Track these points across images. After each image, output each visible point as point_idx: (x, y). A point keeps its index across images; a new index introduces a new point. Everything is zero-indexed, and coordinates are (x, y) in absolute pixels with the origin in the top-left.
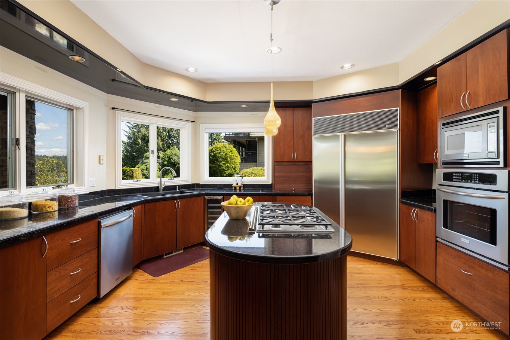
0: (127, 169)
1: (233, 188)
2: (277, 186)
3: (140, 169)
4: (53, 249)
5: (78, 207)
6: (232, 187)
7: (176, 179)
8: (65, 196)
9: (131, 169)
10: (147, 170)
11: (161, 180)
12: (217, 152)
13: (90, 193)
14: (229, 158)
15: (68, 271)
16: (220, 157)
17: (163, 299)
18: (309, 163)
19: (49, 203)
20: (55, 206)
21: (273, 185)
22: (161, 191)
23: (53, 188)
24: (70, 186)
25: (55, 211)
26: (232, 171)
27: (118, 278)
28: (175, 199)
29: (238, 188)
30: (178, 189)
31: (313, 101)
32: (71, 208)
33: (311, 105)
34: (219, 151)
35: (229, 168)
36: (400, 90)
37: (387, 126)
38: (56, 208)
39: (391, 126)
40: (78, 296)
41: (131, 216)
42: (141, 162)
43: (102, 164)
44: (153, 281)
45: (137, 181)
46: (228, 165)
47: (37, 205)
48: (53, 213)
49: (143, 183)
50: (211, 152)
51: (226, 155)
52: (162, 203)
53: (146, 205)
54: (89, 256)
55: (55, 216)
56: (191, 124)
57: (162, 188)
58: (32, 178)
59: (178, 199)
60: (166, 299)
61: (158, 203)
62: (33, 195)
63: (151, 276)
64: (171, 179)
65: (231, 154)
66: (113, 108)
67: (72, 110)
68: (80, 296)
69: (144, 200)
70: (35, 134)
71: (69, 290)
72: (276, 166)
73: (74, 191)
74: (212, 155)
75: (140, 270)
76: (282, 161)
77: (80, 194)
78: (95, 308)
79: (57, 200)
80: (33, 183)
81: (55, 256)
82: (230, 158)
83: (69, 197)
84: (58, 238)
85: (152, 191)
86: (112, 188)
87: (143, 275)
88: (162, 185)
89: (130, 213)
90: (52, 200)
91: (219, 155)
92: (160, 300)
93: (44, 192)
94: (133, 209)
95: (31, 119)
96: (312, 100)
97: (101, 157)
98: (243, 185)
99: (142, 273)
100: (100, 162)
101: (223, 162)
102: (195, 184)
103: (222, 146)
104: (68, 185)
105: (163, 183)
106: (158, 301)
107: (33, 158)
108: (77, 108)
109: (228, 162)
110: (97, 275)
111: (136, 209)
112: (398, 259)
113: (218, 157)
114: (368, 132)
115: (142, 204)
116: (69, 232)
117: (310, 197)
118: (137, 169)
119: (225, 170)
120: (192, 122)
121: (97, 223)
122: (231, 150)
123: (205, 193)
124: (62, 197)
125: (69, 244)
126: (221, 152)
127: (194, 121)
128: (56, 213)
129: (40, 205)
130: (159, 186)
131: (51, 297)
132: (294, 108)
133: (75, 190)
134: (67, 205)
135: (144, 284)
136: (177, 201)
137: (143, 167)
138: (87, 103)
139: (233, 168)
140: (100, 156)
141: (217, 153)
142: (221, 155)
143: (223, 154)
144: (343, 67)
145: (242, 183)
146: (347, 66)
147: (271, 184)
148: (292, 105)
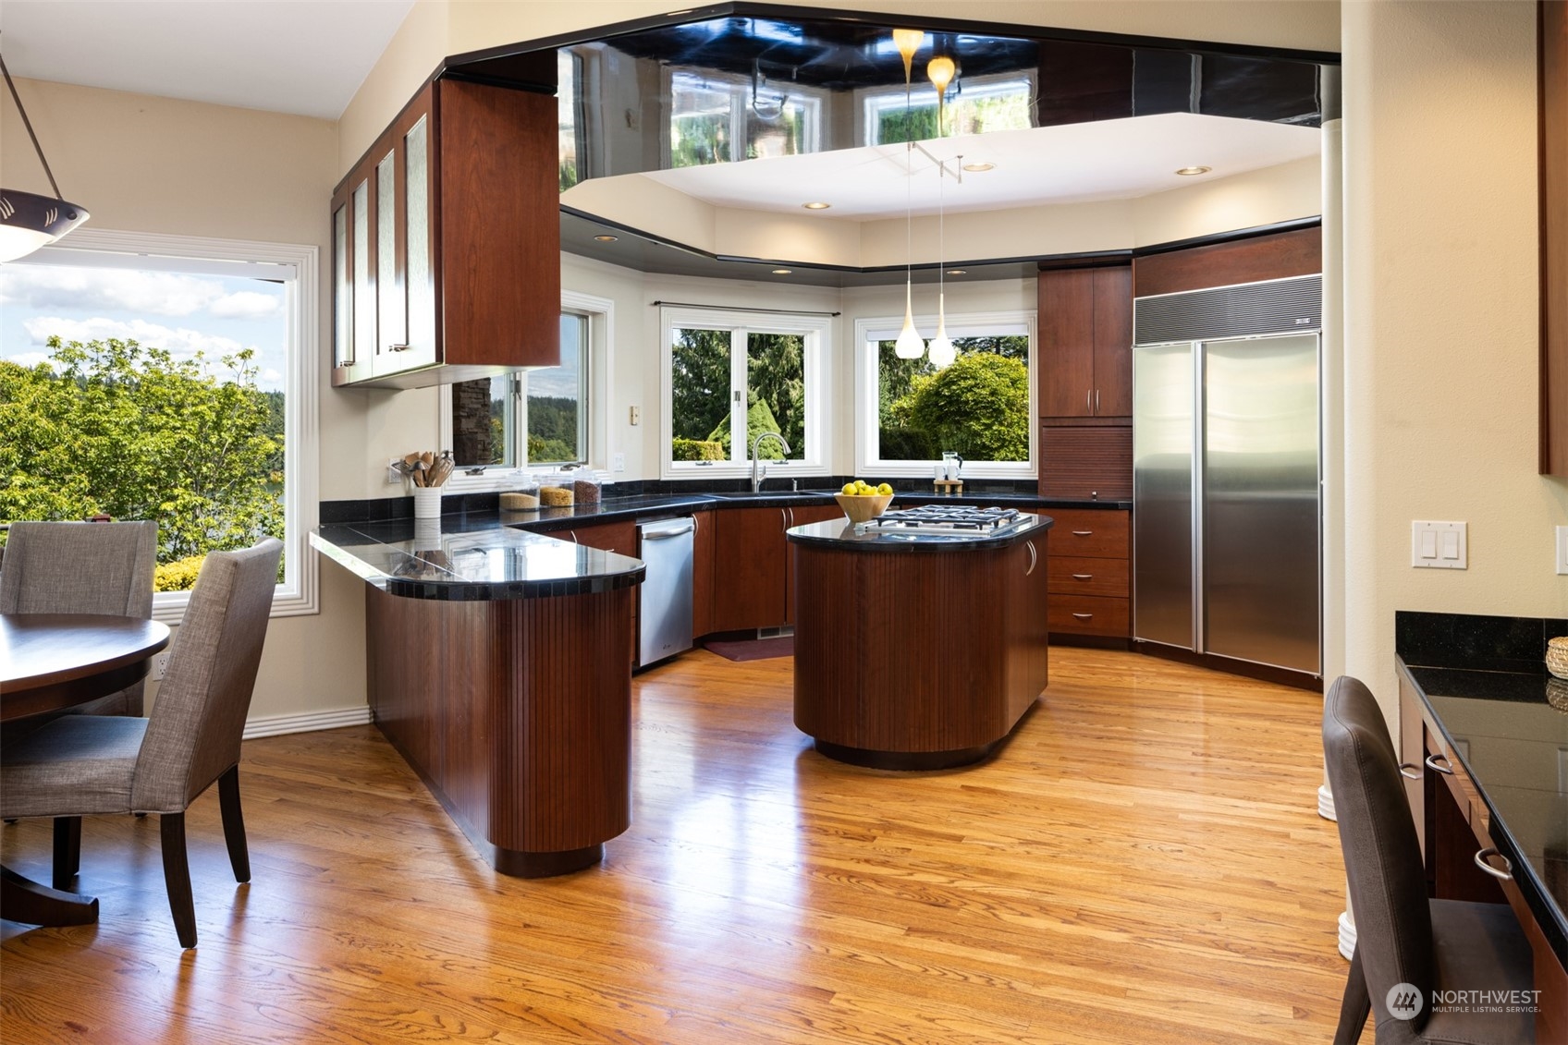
0: (681, 444)
1: (936, 488)
2: (1048, 485)
3: (719, 444)
5: (600, 506)
6: (933, 486)
7: (792, 463)
8: (581, 484)
9: (695, 442)
11: (754, 464)
12: (963, 384)
13: (616, 483)
14: (1003, 406)
16: (974, 400)
18: (1126, 421)
19: (562, 492)
20: (570, 497)
21: (1040, 483)
22: (756, 490)
23: (561, 469)
24: (585, 468)
25: (570, 503)
27: (666, 645)
28: (782, 507)
29: (947, 488)
30: (799, 488)
32: (590, 504)
33: (1132, 261)
34: (971, 382)
37: (1298, 321)
38: (572, 499)
39: (1308, 320)
41: (689, 530)
43: (636, 425)
44: (731, 664)
45: (704, 464)
47: (546, 493)
48: (568, 505)
49: (716, 469)
50: (944, 385)
51: (993, 393)
52: (753, 511)
53: (721, 512)
56: (830, 320)
57: (758, 481)
59: (790, 506)
61: (744, 512)
63: (728, 659)
64: (781, 463)
65: (1012, 392)
66: (656, 303)
67: (587, 317)
69: (714, 503)
72: (1044, 429)
73: (592, 477)
74: (945, 395)
76: (1062, 415)
77: (604, 483)
79: (573, 488)
82: (1010, 404)
83: (590, 486)
85: (737, 490)
86: (655, 477)
87: (713, 657)
88: (759, 476)
89: (687, 523)
90: (568, 487)
91: (969, 396)
94: (693, 517)
96: (1131, 250)
97: (634, 409)
98: (962, 481)
99: (710, 655)
100: (632, 420)
101: (984, 421)
102: (841, 476)
103: (980, 363)
104: (583, 466)
105: (759, 472)
108: (595, 314)
111: (699, 517)
113: (967, 402)
114: (1258, 336)
115: (710, 509)
117: (1127, 512)
118: (712, 443)
119: (992, 450)
120: (834, 315)
121: (633, 528)
122: (1014, 375)
124: (577, 484)
126: (976, 385)
127: (839, 314)
128: (573, 510)
129: (553, 493)
130: (752, 477)
132: (1096, 269)
134: (585, 495)
136: (789, 511)
138: (612, 301)
139: (1021, 442)
140: (632, 408)
141: (961, 389)
142: (976, 393)
143: (984, 392)
144: (1181, 171)
145: (959, 477)
146: (1192, 169)
147: (1037, 478)
148: (1090, 261)
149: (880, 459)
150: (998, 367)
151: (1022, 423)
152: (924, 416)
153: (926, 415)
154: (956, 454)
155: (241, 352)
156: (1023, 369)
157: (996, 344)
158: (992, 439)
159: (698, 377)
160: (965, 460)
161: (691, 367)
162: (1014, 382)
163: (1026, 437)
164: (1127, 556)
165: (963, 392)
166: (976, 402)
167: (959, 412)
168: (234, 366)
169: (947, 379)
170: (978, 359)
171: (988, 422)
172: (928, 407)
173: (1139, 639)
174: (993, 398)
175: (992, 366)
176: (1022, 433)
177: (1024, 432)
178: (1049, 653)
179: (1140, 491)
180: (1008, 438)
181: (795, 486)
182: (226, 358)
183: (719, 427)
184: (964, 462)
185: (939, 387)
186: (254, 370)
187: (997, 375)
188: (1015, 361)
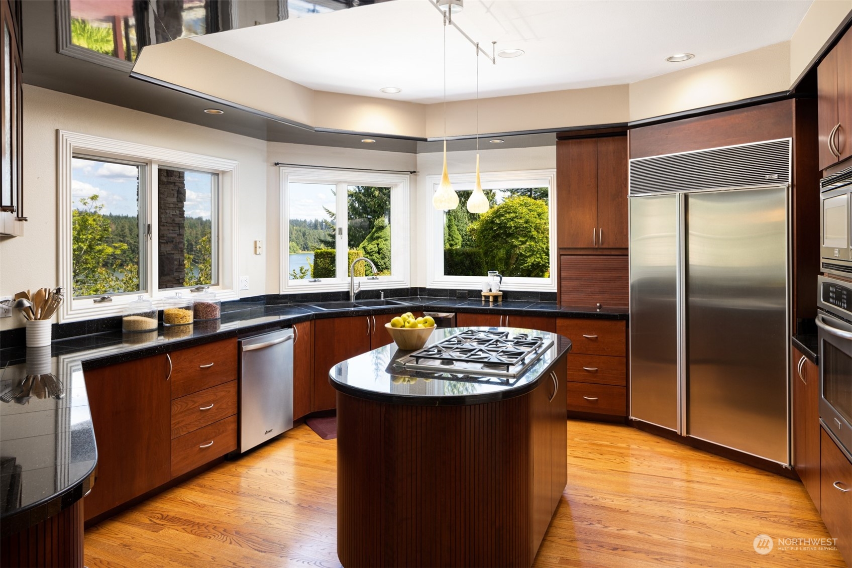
1: (483, 299)
2: (564, 297)
4: (179, 372)
5: (220, 320)
6: (481, 296)
8: (203, 304)
10: (379, 253)
11: (352, 279)
12: (508, 216)
13: (240, 299)
14: (533, 230)
15: (196, 405)
16: (515, 226)
17: (322, 469)
18: (623, 252)
19: (183, 312)
20: (190, 316)
21: (558, 295)
22: (353, 300)
23: (192, 291)
24: (212, 289)
25: (189, 324)
26: (542, 258)
27: (268, 430)
28: (368, 316)
29: (491, 299)
30: (384, 298)
31: (629, 125)
32: (210, 320)
33: (627, 132)
34: (513, 215)
35: (534, 251)
36: (794, 100)
37: (768, 177)
38: (191, 320)
39: (776, 176)
40: (210, 441)
41: (289, 338)
42: (369, 238)
43: (260, 254)
44: (320, 444)
45: (315, 281)
46: (530, 245)
47: (168, 314)
48: (187, 326)
50: (496, 217)
51: (527, 222)
52: (344, 319)
53: (318, 321)
54: (225, 389)
55: (189, 331)
56: (408, 176)
57: (354, 293)
58: (180, 271)
59: (373, 315)
60: (326, 469)
61: (337, 320)
62: (165, 300)
63: (320, 438)
64: (373, 279)
65: (538, 221)
66: (276, 164)
67: (218, 175)
68: (212, 442)
69: (314, 314)
70: (185, 201)
71: (198, 431)
72: (562, 257)
73: (215, 296)
74: (497, 223)
75: (308, 428)
76: (574, 247)
77: (222, 300)
78: (233, 465)
79: (192, 308)
80: (181, 279)
81: (181, 382)
82: (537, 229)
83: (208, 306)
84: (185, 359)
85: (339, 300)
86: (276, 293)
87: (309, 434)
88: (355, 289)
89: (289, 332)
90: (187, 308)
91: (512, 224)
92: (319, 469)
93: (177, 297)
94: (294, 328)
95: (179, 177)
96: (627, 123)
97: (258, 243)
98: (502, 293)
99: (309, 432)
100: (256, 251)
101: (521, 239)
102: (417, 288)
103: (518, 203)
104: (210, 287)
105: (355, 286)
106: (315, 470)
107: (182, 239)
109: (532, 238)
110: (236, 419)
111: (300, 327)
112: (790, 464)
113: (511, 228)
115: (311, 320)
116: (199, 353)
117: (625, 322)
119: (526, 257)
120: (411, 173)
121: (237, 345)
122: (540, 210)
123: (425, 307)
124: (199, 305)
125: (198, 369)
126: (516, 217)
127: (415, 172)
128: (191, 327)
129: (172, 314)
130: (350, 290)
131: (177, 434)
132: (599, 139)
133: (217, 295)
134: (205, 316)
135: (305, 447)
136: (372, 319)
137: (372, 247)
138: (237, 162)
139: (544, 252)
140: (256, 242)
141: (507, 219)
142: (516, 222)
143: (520, 221)
144: (670, 58)
145: (501, 289)
146: (678, 55)
147: (556, 291)
148: (594, 132)
149: (445, 275)
150: (530, 206)
151: (545, 240)
152: (484, 236)
153: (485, 235)
154: (497, 274)
155: (91, 196)
156: (545, 207)
157: (529, 192)
158: (526, 250)
159: (365, 208)
160: (503, 276)
161: (360, 202)
162: (539, 215)
163: (548, 249)
164: (625, 355)
165: (508, 221)
166: (516, 228)
167: (505, 233)
168: (87, 204)
169: (498, 213)
170: (518, 201)
171: (523, 240)
172: (487, 230)
173: (634, 418)
174: (527, 225)
175: (526, 205)
176: (544, 246)
177: (545, 246)
178: (568, 425)
179: (634, 305)
180: (536, 249)
181: (382, 296)
182: (82, 200)
183: (366, 240)
184: (503, 278)
185: (493, 218)
186: (101, 206)
187: (529, 210)
188: (539, 202)
